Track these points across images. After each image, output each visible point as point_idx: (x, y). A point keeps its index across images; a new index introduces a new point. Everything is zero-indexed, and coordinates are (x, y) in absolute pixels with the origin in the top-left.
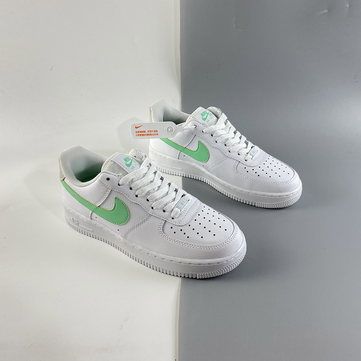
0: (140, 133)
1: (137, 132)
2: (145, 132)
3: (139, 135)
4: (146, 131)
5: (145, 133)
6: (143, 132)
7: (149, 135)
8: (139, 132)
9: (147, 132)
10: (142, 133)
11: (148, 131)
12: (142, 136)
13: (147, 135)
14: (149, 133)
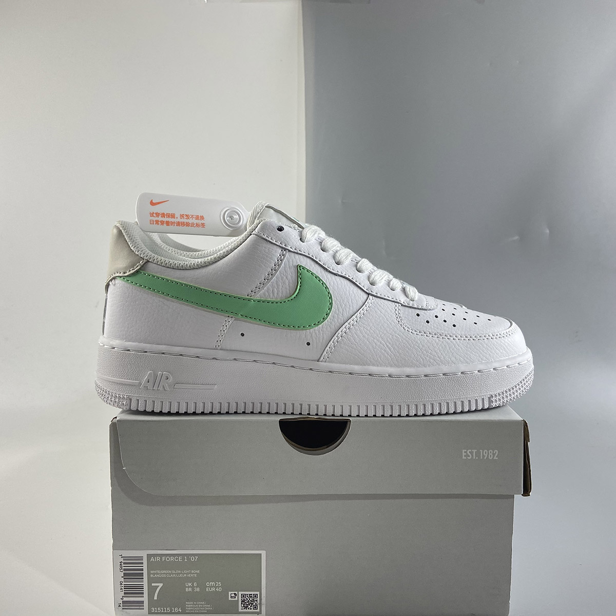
0: (160, 219)
1: (155, 215)
2: (173, 216)
3: (157, 222)
4: (177, 215)
5: (173, 220)
6: (168, 216)
7: (183, 224)
8: (158, 215)
9: (179, 218)
10: (165, 219)
11: (182, 216)
12: (165, 225)
13: (178, 224)
14: (182, 220)
